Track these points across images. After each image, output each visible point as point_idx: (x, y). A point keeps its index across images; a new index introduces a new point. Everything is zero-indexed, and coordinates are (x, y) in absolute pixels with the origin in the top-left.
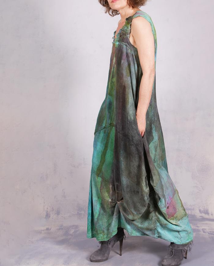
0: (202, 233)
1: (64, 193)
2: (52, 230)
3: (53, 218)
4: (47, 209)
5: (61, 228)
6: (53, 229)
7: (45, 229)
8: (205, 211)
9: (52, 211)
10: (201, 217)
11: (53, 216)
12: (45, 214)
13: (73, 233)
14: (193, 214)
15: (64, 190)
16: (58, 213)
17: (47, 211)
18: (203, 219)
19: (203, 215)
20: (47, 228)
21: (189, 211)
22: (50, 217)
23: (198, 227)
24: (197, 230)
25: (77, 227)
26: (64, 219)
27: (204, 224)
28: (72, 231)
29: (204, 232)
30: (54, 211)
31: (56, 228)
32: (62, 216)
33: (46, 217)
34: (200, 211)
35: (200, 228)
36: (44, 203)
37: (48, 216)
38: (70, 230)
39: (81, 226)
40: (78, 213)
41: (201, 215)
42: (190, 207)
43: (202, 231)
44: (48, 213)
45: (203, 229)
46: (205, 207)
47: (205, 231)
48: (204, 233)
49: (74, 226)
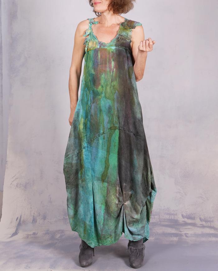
0: (184, 237)
1: (50, 199)
2: (38, 234)
3: (39, 223)
4: (34, 214)
5: (47, 233)
6: (40, 234)
7: (32, 233)
8: (188, 216)
9: (39, 216)
10: (183, 222)
11: (39, 221)
12: (32, 219)
13: (59, 237)
14: (175, 219)
15: (50, 196)
16: (44, 218)
17: (34, 216)
18: (186, 224)
19: (186, 220)
20: (33, 233)
21: (172, 216)
22: (36, 222)
23: (180, 231)
24: (180, 234)
25: (62, 231)
26: (50, 224)
27: (186, 228)
28: (58, 236)
29: (186, 236)
30: (41, 216)
31: (43, 233)
32: (48, 221)
33: (32, 222)
34: (183, 216)
35: (182, 233)
36: (31, 208)
37: (34, 221)
38: (56, 235)
39: (66, 231)
40: (64, 218)
41: (183, 220)
42: (173, 213)
43: (185, 236)
44: (35, 218)
45: (185, 234)
46: (188, 212)
47: (188, 235)
48: (186, 238)
49: (60, 230)
